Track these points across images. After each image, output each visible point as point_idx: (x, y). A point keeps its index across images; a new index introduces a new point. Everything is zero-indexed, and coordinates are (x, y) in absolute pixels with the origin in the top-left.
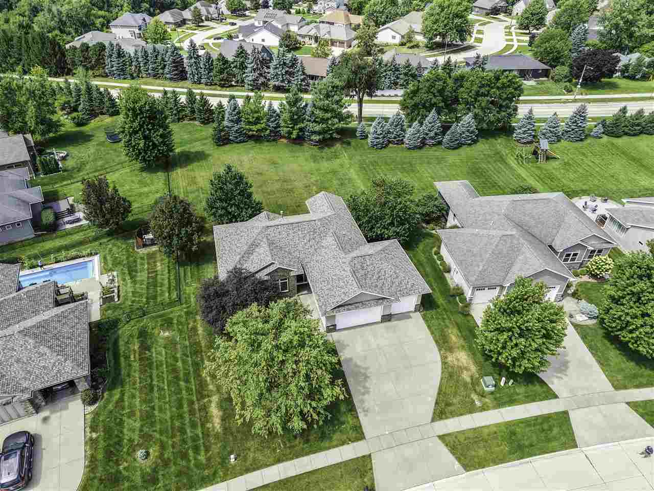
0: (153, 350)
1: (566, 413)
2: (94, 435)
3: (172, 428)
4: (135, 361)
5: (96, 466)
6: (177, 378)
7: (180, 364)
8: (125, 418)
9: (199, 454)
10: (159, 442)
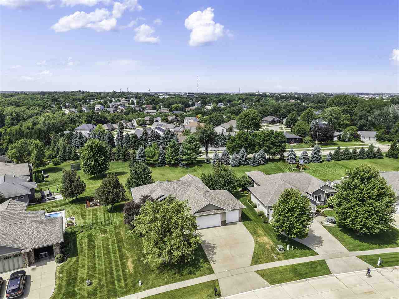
0: (96, 242)
1: (324, 261)
2: (61, 275)
3: (106, 272)
4: (85, 246)
5: (62, 288)
6: (109, 252)
7: (110, 246)
8: (79, 269)
9: (121, 283)
10: (98, 278)
